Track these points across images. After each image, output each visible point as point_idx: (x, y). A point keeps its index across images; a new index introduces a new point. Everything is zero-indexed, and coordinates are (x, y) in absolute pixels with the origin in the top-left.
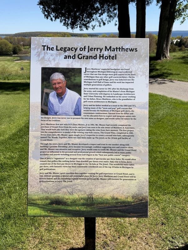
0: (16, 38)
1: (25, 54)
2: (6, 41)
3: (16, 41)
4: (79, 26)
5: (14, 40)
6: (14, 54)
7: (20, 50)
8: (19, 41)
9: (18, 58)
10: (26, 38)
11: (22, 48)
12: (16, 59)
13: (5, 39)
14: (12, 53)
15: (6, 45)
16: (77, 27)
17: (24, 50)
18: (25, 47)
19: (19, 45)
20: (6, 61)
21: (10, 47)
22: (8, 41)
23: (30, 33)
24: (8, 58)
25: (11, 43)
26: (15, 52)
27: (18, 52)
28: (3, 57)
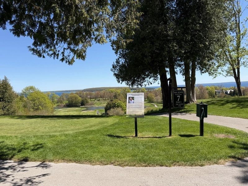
0: (85, 93)
1: (91, 105)
2: (77, 95)
3: (85, 95)
4: (136, 85)
5: (83, 94)
6: (81, 105)
7: (87, 102)
8: (87, 95)
9: (85, 109)
10: (93, 93)
11: (89, 100)
12: (83, 109)
13: (76, 93)
14: (80, 104)
15: (76, 98)
16: (135, 86)
17: (90, 102)
18: (92, 100)
19: (87, 98)
20: (75, 111)
21: (79, 100)
22: (78, 95)
23: (96, 88)
24: (77, 108)
25: (80, 97)
26: (83, 104)
27: (85, 104)
28: (72, 108)
